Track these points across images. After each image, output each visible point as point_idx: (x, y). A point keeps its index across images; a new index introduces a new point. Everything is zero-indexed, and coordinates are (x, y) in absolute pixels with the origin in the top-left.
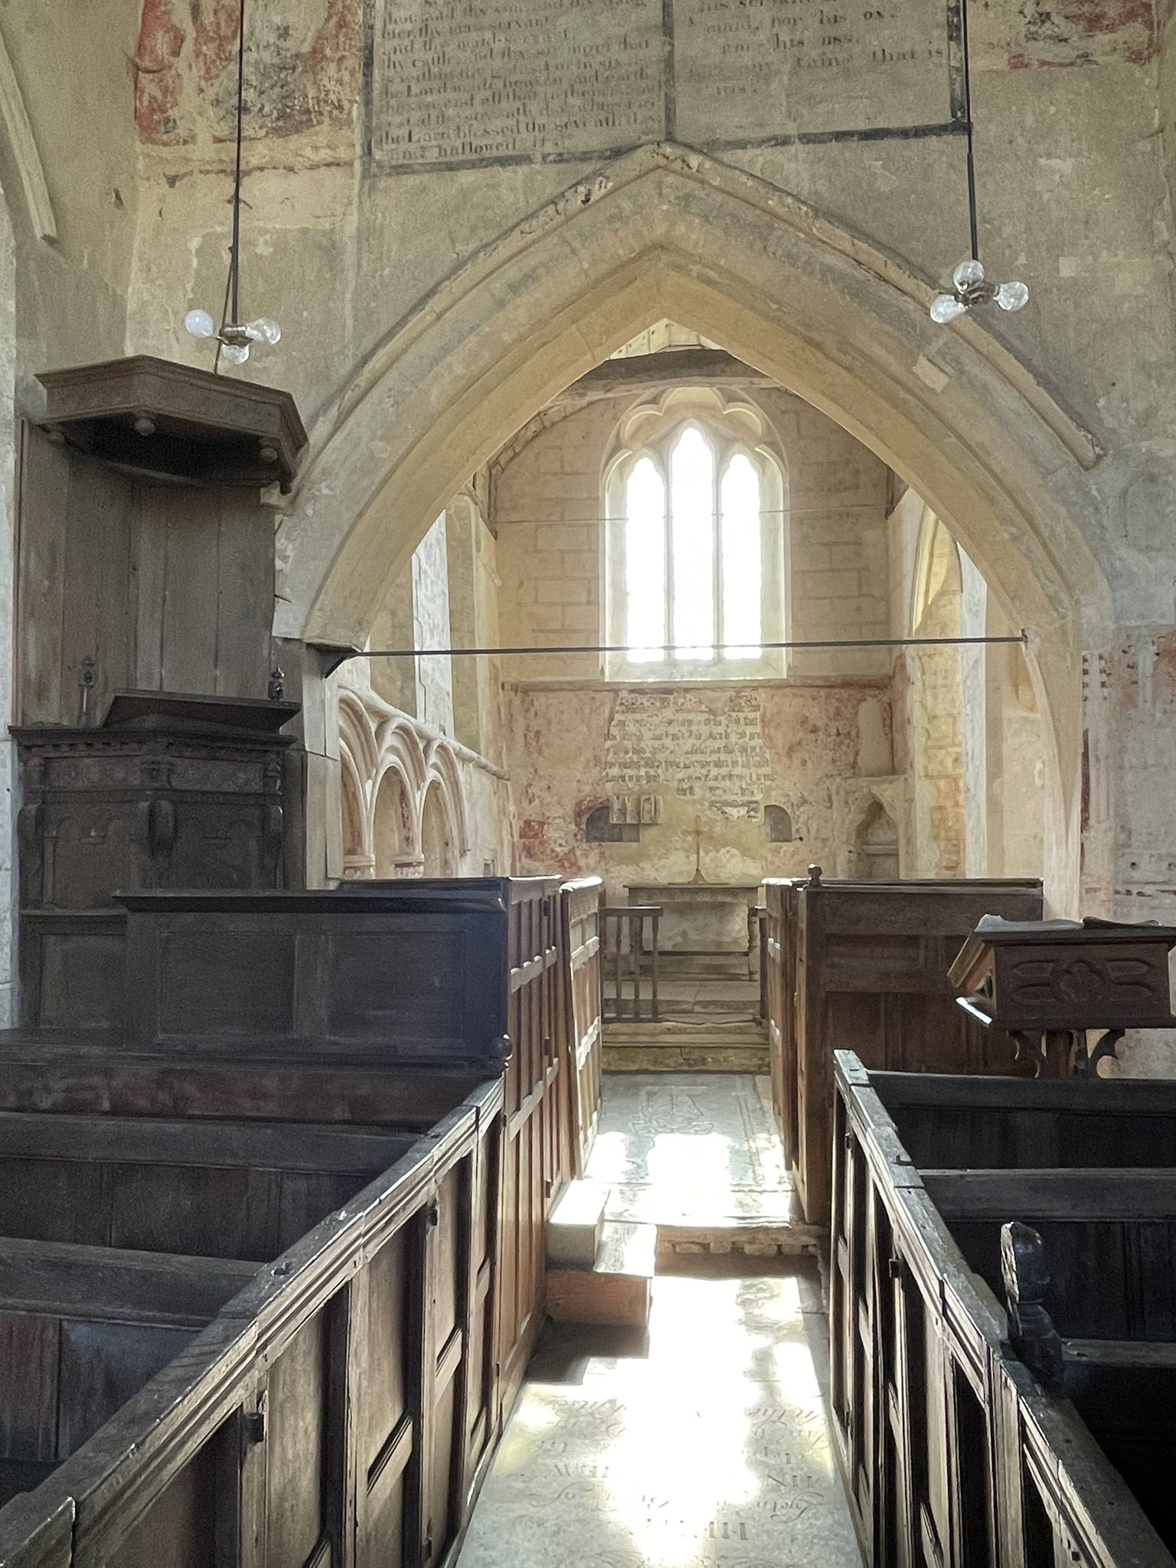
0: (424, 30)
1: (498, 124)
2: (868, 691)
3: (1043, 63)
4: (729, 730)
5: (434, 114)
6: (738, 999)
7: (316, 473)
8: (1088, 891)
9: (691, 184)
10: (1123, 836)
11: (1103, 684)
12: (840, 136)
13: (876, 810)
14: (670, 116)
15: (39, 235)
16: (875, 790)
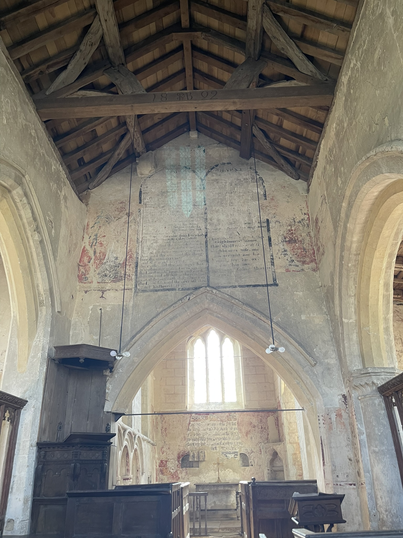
0: (150, 259)
1: (168, 281)
2: (270, 414)
3: (293, 271)
4: (227, 427)
5: (152, 278)
6: (233, 527)
7: (118, 367)
8: (327, 484)
9: (213, 296)
10: (333, 468)
11: (324, 423)
12: (248, 286)
13: (275, 454)
14: (208, 280)
15: (56, 311)
16: (275, 448)
